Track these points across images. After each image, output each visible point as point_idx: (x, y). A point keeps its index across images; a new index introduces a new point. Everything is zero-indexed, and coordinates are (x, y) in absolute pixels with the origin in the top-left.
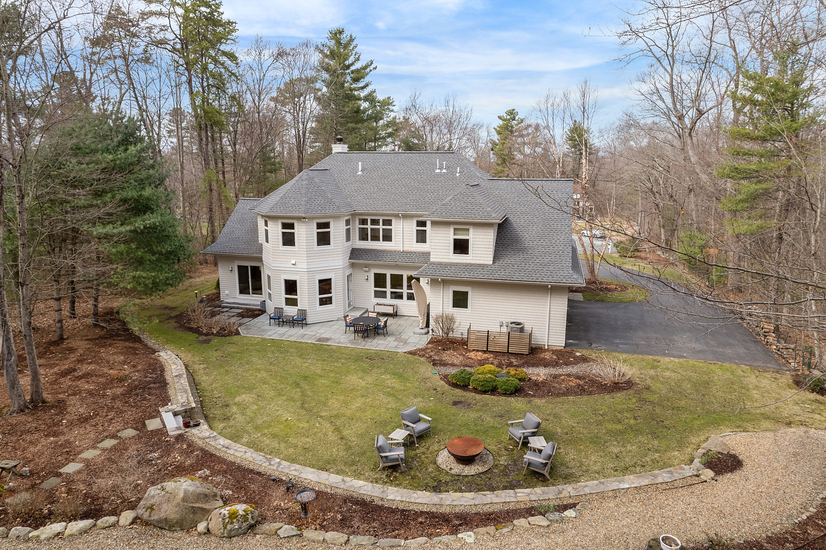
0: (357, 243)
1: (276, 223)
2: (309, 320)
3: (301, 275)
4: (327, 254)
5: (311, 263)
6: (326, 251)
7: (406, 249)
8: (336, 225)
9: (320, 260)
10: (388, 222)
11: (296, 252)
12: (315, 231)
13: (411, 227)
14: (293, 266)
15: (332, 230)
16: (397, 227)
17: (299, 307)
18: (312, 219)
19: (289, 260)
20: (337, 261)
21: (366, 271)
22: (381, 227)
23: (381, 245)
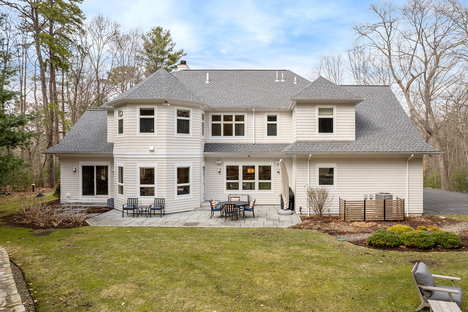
0: (210, 138)
1: (134, 110)
2: (168, 209)
3: (160, 162)
4: (186, 142)
5: (171, 150)
6: (185, 139)
7: (258, 142)
8: (195, 115)
9: (179, 147)
10: (240, 118)
11: (155, 138)
12: (176, 118)
13: (263, 122)
14: (151, 153)
15: (191, 119)
16: (249, 122)
17: (156, 196)
18: (173, 105)
19: (147, 147)
20: (196, 150)
21: (219, 165)
22: (234, 122)
23: (233, 139)
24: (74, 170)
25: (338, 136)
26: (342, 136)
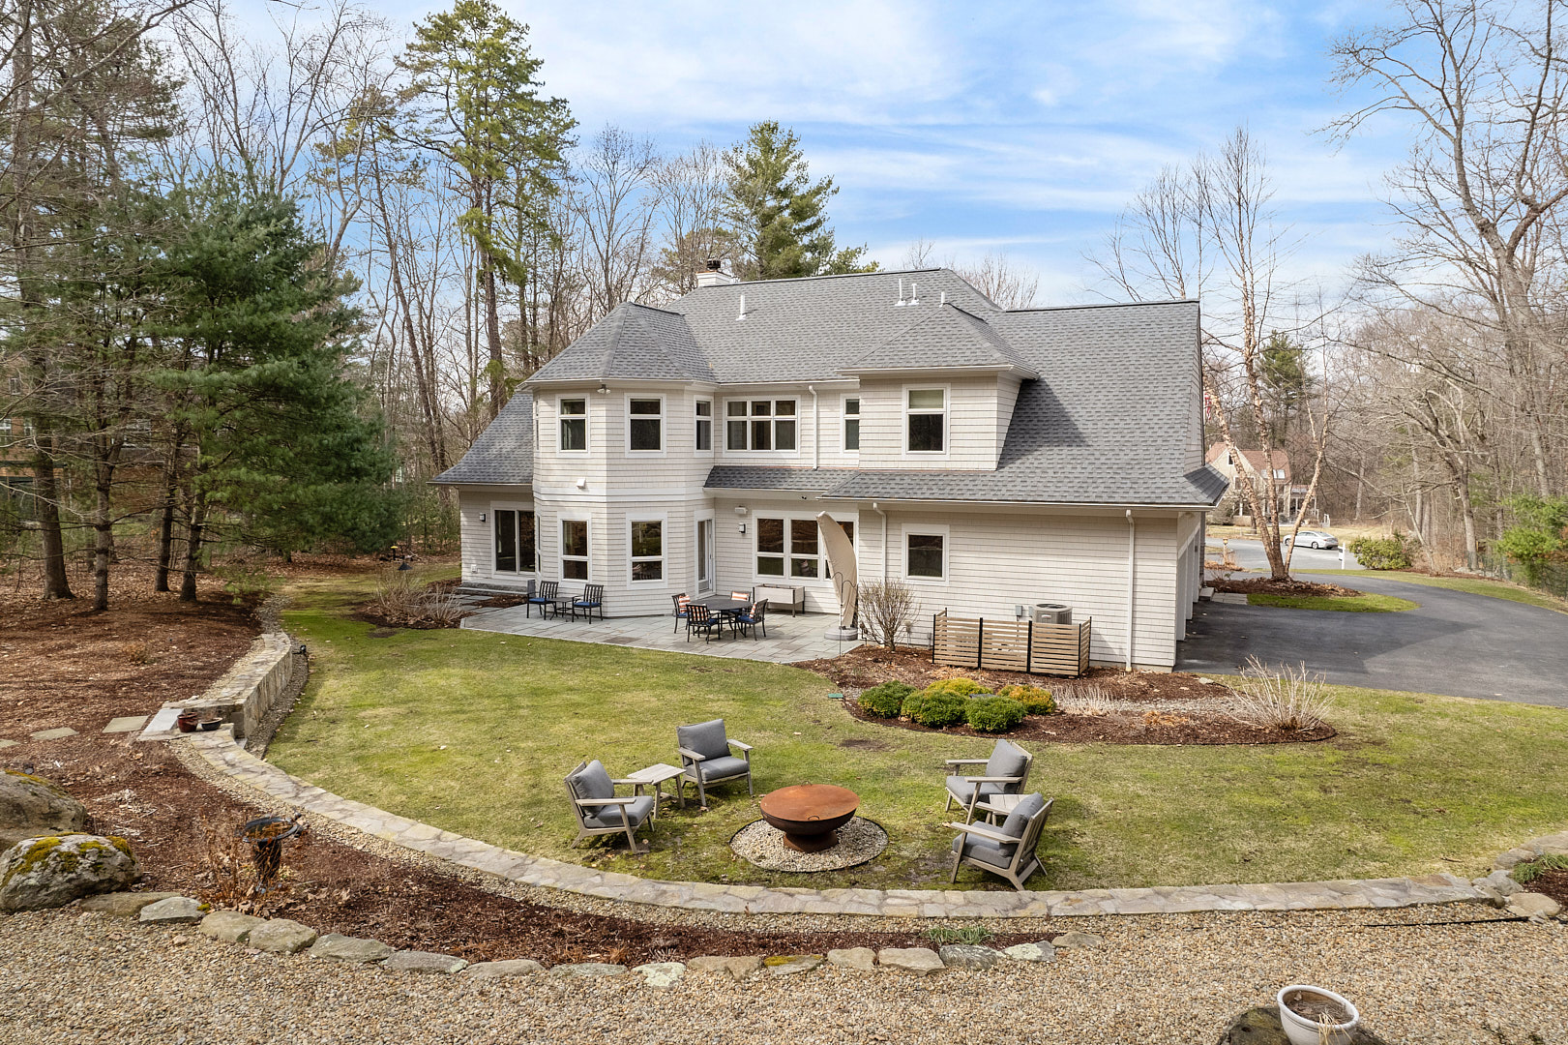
0: (724, 455)
1: (552, 403)
2: (610, 607)
3: (595, 510)
4: (653, 467)
5: (616, 485)
6: (650, 462)
7: (824, 463)
8: (673, 408)
9: (636, 479)
10: (787, 407)
11: (588, 462)
12: (628, 416)
13: (836, 416)
14: (581, 492)
15: (664, 417)
16: (805, 417)
17: (590, 580)
18: (620, 390)
19: (573, 479)
20: (675, 484)
21: (742, 516)
22: (773, 418)
23: (772, 457)
24: (482, 518)
25: (954, 458)
26: (963, 458)
